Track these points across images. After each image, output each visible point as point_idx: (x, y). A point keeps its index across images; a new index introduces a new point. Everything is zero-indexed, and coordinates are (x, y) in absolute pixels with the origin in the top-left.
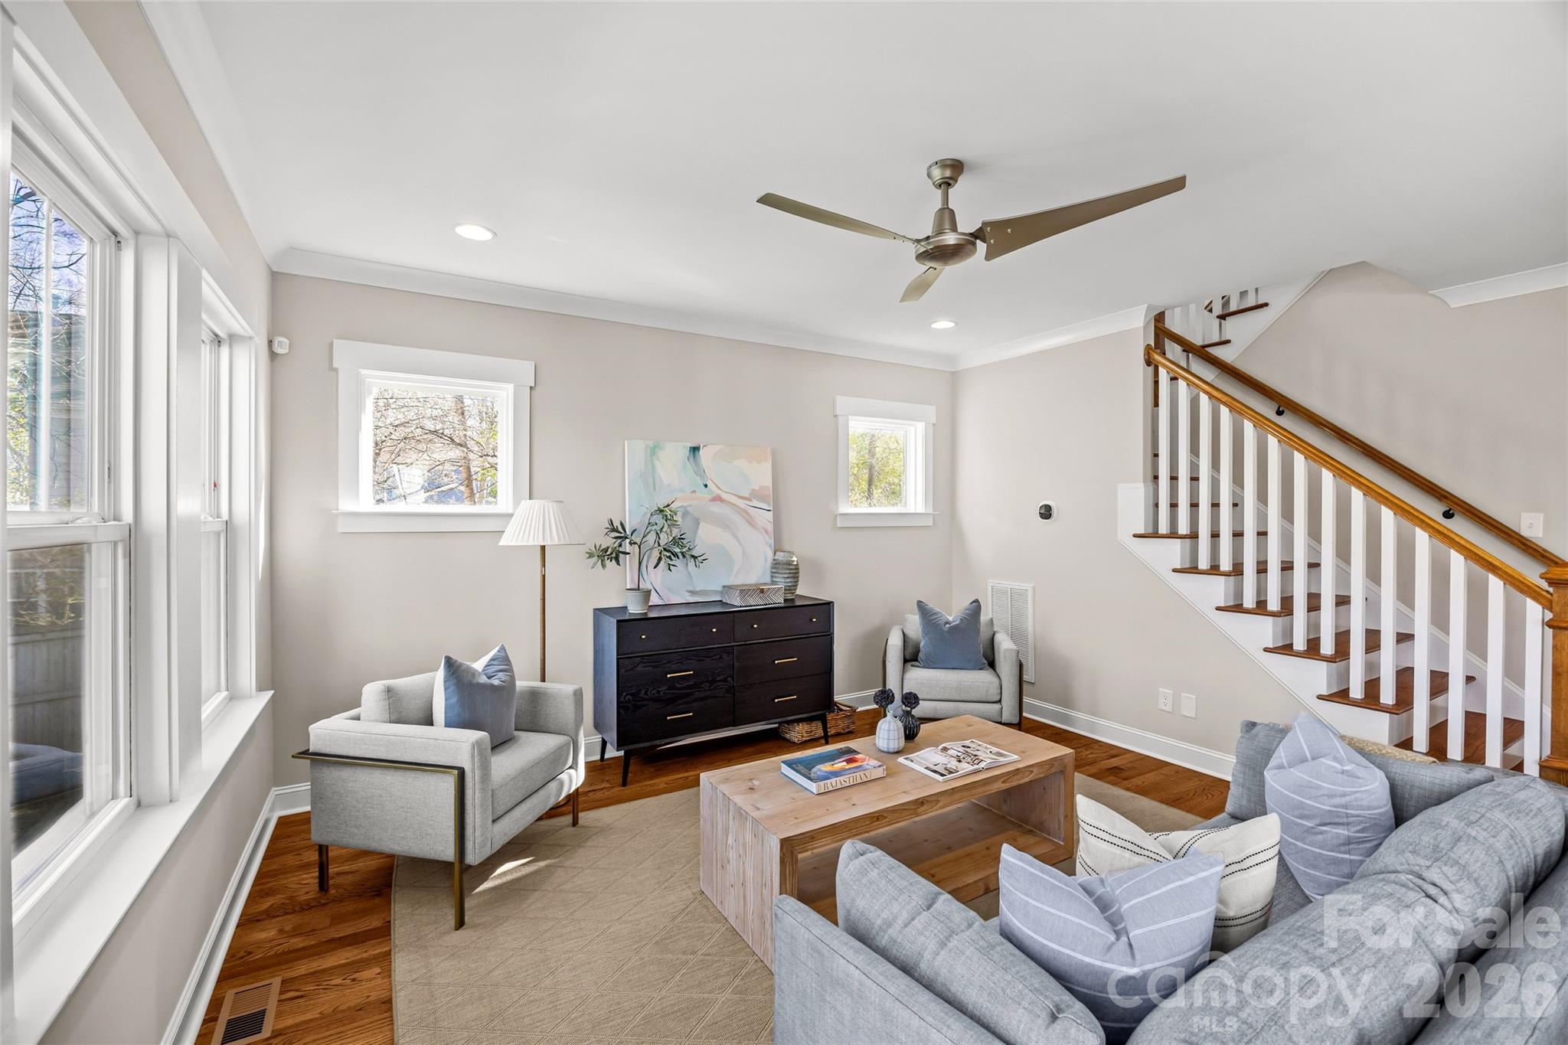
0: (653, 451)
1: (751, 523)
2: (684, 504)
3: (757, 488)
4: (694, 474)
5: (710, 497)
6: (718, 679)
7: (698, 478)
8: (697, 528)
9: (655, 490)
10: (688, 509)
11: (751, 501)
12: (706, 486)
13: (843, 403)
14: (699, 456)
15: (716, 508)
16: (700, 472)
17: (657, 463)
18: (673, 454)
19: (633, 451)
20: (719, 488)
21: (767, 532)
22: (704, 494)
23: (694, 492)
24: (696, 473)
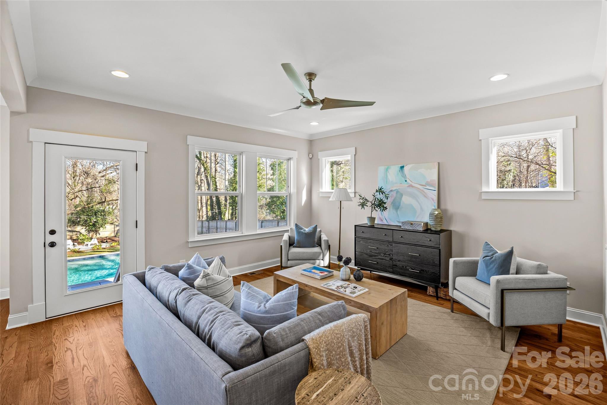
0: (387, 170)
1: (425, 196)
2: (397, 188)
3: (429, 181)
4: (401, 177)
5: (407, 185)
6: (387, 253)
7: (403, 178)
8: (402, 198)
9: (387, 183)
10: (399, 190)
11: (426, 186)
12: (406, 181)
13: (483, 133)
14: (404, 169)
15: (410, 190)
16: (404, 176)
17: (388, 174)
18: (395, 169)
19: (382, 169)
20: (411, 182)
21: (433, 200)
22: (405, 185)
23: (401, 183)
24: (402, 176)
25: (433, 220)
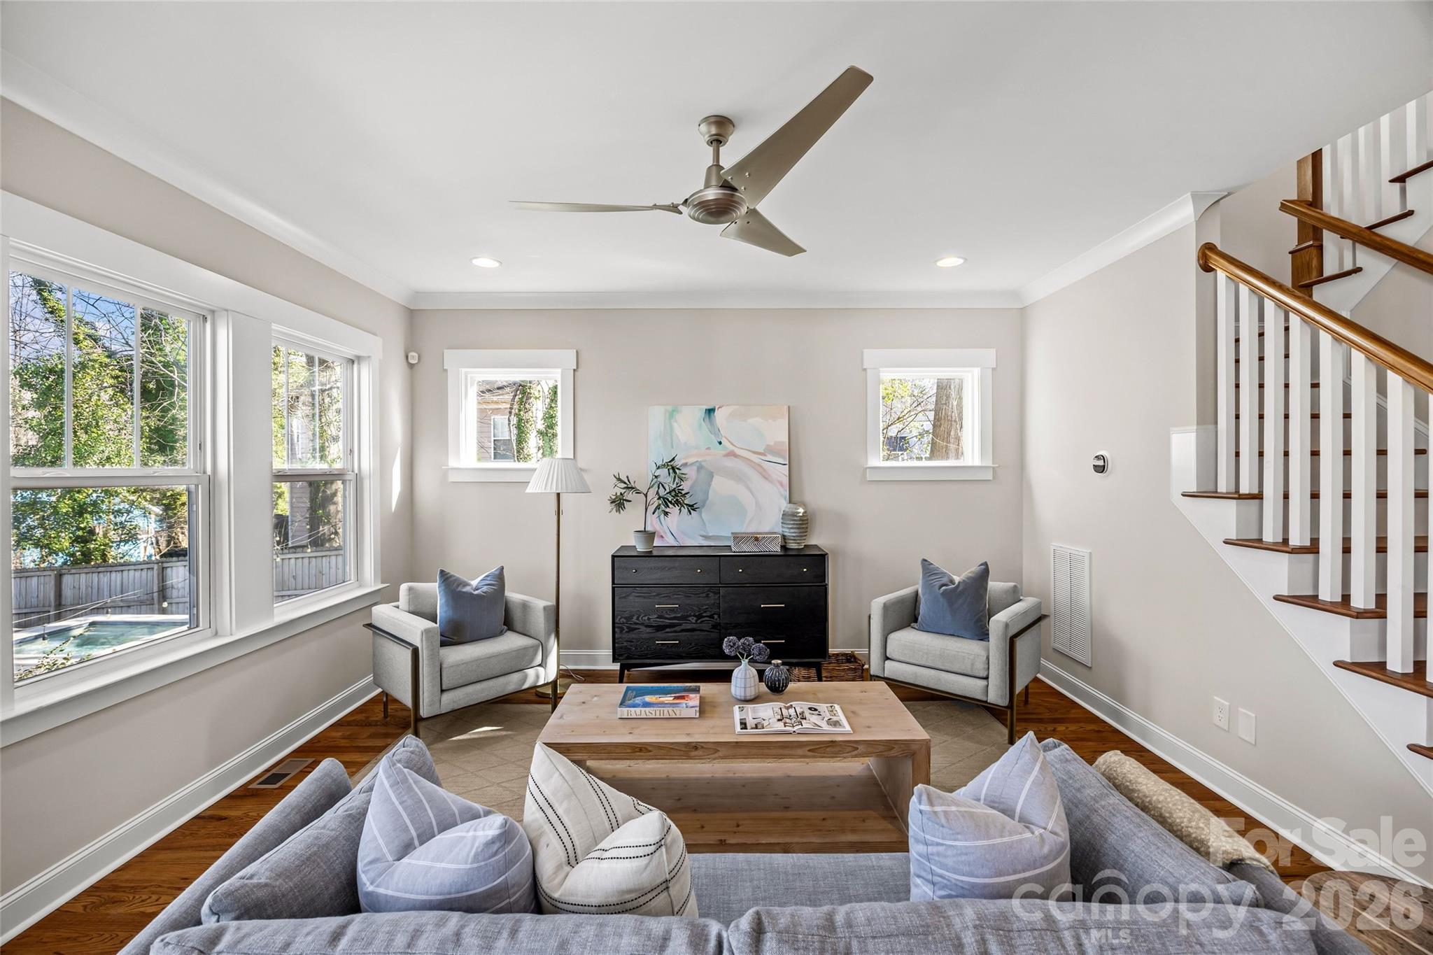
0: (671, 415)
1: (766, 476)
2: (698, 459)
3: (772, 444)
4: (709, 433)
5: (724, 452)
7: (713, 436)
8: (710, 481)
9: (672, 447)
10: (703, 463)
11: (766, 455)
12: (720, 443)
13: (872, 356)
14: (715, 417)
15: (730, 463)
16: (715, 431)
17: (675, 425)
18: (691, 416)
19: (657, 415)
20: (733, 445)
21: (782, 485)
22: (719, 451)
23: (708, 448)
24: (711, 432)
25: (795, 526)
